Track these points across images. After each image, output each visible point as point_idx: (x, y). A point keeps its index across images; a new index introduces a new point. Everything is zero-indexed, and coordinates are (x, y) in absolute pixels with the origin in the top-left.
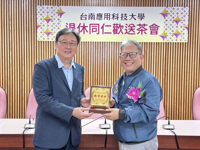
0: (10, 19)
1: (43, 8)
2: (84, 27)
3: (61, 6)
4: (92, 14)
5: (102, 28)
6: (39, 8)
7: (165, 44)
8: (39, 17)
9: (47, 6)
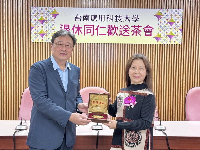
0: (4, 20)
1: (37, 9)
2: (79, 29)
3: (56, 8)
4: (86, 15)
5: (97, 29)
6: (33, 9)
7: (159, 45)
8: (33, 18)
9: (41, 7)
